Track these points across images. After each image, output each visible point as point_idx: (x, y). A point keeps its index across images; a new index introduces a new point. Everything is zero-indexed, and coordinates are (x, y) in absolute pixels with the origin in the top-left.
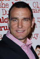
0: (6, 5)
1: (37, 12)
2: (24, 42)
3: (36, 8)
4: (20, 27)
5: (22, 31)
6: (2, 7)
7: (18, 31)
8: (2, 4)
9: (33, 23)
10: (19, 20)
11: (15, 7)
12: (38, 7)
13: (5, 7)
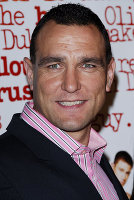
0: (15, 17)
1: (118, 40)
2: (80, 141)
3: (115, 26)
4: (71, 88)
5: (78, 103)
6: (3, 24)
7: (65, 104)
8: (3, 14)
9: (110, 74)
10: (67, 67)
11: (53, 22)
12: (121, 24)
13: (11, 24)
